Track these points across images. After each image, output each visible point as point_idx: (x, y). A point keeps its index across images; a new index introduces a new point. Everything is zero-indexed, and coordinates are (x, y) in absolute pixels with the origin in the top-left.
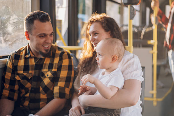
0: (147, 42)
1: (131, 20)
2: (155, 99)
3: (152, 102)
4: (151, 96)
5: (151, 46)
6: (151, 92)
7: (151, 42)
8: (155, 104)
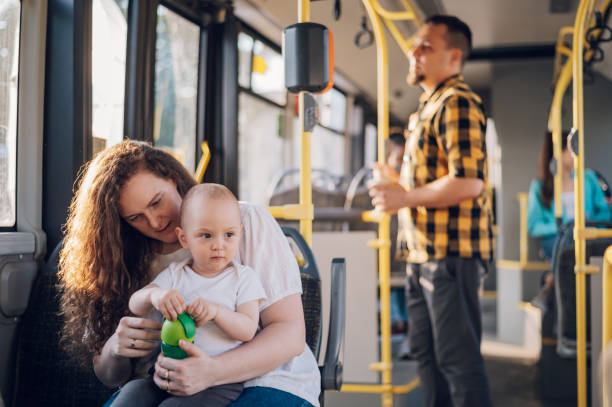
1: (309, 133)
2: (386, 387)
6: (376, 366)
7: (369, 216)
8: (387, 402)
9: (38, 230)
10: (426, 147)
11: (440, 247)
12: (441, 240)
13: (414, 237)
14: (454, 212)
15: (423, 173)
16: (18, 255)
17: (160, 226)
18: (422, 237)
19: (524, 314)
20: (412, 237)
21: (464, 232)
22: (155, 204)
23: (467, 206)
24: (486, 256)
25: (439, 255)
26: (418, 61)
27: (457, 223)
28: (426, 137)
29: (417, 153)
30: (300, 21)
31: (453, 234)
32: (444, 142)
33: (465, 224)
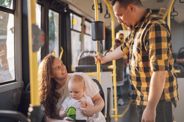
2: (116, 115)
3: (114, 118)
4: (112, 113)
8: (116, 120)
9: (21, 81)
16: (17, 89)
30: (96, 21)
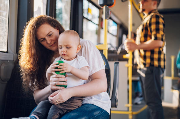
0: (122, 57)
1: (107, 20)
2: (130, 112)
3: (127, 116)
4: (126, 109)
5: (127, 60)
6: (127, 105)
7: (125, 56)
8: (130, 117)
9: (15, 53)
10: (144, 31)
11: (148, 63)
12: (148, 61)
13: (139, 60)
14: (152, 52)
15: (143, 39)
17: (51, 43)
18: (142, 60)
19: (173, 93)
20: (139, 61)
21: (156, 59)
22: (49, 35)
23: (157, 50)
24: (162, 67)
25: (147, 66)
26: (143, 5)
27: (153, 56)
28: (144, 28)
29: (141, 33)
31: (152, 59)
32: (151, 29)
33: (156, 56)
